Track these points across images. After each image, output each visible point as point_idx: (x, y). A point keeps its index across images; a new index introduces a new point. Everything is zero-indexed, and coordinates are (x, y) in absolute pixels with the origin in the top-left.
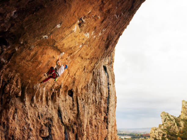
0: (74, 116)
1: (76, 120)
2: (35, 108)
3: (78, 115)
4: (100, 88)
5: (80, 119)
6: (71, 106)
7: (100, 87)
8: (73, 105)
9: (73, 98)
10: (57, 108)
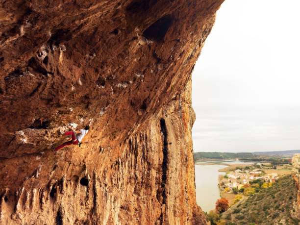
0: (87, 213)
1: (89, 218)
2: (17, 220)
3: (94, 210)
4: (147, 156)
5: (96, 214)
6: (83, 199)
7: (145, 154)
8: (87, 197)
9: (88, 188)
10: (57, 210)
